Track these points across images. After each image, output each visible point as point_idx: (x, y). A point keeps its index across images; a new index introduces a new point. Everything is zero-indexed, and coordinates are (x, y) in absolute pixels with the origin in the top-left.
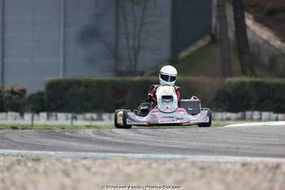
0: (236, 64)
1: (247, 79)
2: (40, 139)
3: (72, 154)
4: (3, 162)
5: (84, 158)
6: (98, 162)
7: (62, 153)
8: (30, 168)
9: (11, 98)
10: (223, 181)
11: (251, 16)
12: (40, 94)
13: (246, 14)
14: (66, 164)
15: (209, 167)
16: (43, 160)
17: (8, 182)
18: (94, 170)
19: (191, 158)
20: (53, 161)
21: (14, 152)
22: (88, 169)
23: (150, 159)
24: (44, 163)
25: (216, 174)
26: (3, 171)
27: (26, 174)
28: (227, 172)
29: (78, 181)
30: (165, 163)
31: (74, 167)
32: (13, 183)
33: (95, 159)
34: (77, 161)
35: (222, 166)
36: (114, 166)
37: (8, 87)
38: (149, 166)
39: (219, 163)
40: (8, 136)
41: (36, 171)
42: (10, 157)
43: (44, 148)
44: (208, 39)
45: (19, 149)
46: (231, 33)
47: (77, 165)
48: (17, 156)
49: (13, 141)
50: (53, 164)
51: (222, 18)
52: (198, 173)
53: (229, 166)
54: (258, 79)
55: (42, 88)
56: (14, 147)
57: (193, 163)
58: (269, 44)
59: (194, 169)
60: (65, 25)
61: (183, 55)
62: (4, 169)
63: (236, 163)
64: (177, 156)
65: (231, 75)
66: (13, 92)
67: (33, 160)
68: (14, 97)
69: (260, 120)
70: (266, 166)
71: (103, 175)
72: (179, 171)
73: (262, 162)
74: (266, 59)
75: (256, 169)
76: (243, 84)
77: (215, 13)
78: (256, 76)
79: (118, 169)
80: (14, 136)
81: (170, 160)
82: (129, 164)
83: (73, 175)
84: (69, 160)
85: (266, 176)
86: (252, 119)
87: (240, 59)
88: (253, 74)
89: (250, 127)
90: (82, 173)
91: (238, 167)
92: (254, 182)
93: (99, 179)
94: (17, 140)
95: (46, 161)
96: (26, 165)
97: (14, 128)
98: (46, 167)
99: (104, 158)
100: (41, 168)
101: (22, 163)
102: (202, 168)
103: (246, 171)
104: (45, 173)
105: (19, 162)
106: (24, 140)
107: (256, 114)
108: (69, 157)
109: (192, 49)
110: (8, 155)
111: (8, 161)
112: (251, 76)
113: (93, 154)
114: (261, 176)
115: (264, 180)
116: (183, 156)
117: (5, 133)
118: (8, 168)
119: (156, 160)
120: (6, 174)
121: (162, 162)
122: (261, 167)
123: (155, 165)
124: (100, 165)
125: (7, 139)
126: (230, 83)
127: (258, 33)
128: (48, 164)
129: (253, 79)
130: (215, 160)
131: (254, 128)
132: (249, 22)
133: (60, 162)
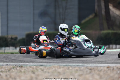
0: (105, 25)
1: (110, 31)
2: (23, 58)
3: (36, 64)
4: (7, 68)
5: (41, 66)
6: (47, 67)
7: (32, 64)
8: (18, 70)
9: (11, 41)
10: (99, 74)
11: (111, 5)
12: (23, 39)
13: (110, 4)
14: (33, 68)
15: (94, 69)
16: (24, 67)
17: (8, 76)
18: (45, 70)
19: (86, 65)
20: (28, 67)
21: (12, 63)
22: (43, 70)
23: (69, 65)
24: (24, 68)
25: (96, 71)
26: (7, 72)
27: (16, 73)
28: (101, 71)
29: (38, 75)
30: (75, 67)
31: (37, 69)
32: (11, 77)
33: (46, 66)
34: (38, 67)
35: (99, 68)
36: (54, 69)
37: (10, 36)
38: (68, 69)
39: (98, 67)
40: (9, 57)
41: (21, 71)
42: (10, 66)
43: (24, 62)
44: (94, 15)
45: (14, 63)
46: (103, 12)
47: (38, 68)
48: (13, 65)
49: (11, 59)
50: (28, 69)
51: (99, 6)
52: (89, 71)
53: (102, 68)
54: (115, 31)
55: (24, 37)
56: (12, 62)
57: (87, 67)
58: (119, 16)
59: (87, 70)
60: (34, 10)
61: (83, 22)
62: (7, 71)
63: (105, 66)
64: (81, 64)
65: (103, 30)
66: (12, 38)
67: (19, 67)
68: (12, 40)
69: (116, 48)
70: (117, 68)
71: (49, 72)
72: (81, 70)
73: (116, 66)
74: (118, 23)
75: (113, 69)
76: (109, 33)
77: (96, 4)
78: (114, 30)
79: (55, 70)
80: (12, 57)
81: (77, 66)
82: (60, 68)
83: (36, 73)
84: (35, 67)
85: (117, 72)
86: (112, 48)
87: (107, 23)
88: (113, 29)
89: (111, 52)
90: (40, 72)
91: (105, 68)
92: (112, 75)
93: (47, 74)
94: (13, 59)
95: (25, 67)
96: (16, 69)
97: (12, 53)
98: (25, 69)
99: (50, 66)
100: (23, 70)
101: (15, 68)
102: (90, 69)
103: (109, 70)
104: (24, 72)
105: (14, 67)
106: (16, 59)
107: (114, 46)
108: (35, 65)
109: (87, 19)
110: (9, 65)
111: (9, 67)
112: (112, 30)
113: (45, 64)
114: (115, 72)
115: (116, 74)
116: (83, 64)
117: (8, 56)
118: (9, 70)
119: (71, 66)
120: (8, 73)
121: (74, 66)
122: (115, 68)
123: (71, 68)
124: (48, 68)
125: (9, 58)
126: (103, 33)
127: (115, 12)
128: (26, 68)
129: (113, 31)
130: (96, 66)
131: (113, 52)
132: (111, 7)
133: (31, 67)
